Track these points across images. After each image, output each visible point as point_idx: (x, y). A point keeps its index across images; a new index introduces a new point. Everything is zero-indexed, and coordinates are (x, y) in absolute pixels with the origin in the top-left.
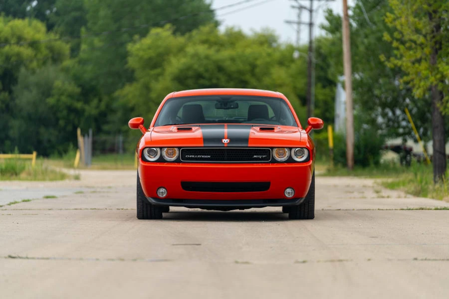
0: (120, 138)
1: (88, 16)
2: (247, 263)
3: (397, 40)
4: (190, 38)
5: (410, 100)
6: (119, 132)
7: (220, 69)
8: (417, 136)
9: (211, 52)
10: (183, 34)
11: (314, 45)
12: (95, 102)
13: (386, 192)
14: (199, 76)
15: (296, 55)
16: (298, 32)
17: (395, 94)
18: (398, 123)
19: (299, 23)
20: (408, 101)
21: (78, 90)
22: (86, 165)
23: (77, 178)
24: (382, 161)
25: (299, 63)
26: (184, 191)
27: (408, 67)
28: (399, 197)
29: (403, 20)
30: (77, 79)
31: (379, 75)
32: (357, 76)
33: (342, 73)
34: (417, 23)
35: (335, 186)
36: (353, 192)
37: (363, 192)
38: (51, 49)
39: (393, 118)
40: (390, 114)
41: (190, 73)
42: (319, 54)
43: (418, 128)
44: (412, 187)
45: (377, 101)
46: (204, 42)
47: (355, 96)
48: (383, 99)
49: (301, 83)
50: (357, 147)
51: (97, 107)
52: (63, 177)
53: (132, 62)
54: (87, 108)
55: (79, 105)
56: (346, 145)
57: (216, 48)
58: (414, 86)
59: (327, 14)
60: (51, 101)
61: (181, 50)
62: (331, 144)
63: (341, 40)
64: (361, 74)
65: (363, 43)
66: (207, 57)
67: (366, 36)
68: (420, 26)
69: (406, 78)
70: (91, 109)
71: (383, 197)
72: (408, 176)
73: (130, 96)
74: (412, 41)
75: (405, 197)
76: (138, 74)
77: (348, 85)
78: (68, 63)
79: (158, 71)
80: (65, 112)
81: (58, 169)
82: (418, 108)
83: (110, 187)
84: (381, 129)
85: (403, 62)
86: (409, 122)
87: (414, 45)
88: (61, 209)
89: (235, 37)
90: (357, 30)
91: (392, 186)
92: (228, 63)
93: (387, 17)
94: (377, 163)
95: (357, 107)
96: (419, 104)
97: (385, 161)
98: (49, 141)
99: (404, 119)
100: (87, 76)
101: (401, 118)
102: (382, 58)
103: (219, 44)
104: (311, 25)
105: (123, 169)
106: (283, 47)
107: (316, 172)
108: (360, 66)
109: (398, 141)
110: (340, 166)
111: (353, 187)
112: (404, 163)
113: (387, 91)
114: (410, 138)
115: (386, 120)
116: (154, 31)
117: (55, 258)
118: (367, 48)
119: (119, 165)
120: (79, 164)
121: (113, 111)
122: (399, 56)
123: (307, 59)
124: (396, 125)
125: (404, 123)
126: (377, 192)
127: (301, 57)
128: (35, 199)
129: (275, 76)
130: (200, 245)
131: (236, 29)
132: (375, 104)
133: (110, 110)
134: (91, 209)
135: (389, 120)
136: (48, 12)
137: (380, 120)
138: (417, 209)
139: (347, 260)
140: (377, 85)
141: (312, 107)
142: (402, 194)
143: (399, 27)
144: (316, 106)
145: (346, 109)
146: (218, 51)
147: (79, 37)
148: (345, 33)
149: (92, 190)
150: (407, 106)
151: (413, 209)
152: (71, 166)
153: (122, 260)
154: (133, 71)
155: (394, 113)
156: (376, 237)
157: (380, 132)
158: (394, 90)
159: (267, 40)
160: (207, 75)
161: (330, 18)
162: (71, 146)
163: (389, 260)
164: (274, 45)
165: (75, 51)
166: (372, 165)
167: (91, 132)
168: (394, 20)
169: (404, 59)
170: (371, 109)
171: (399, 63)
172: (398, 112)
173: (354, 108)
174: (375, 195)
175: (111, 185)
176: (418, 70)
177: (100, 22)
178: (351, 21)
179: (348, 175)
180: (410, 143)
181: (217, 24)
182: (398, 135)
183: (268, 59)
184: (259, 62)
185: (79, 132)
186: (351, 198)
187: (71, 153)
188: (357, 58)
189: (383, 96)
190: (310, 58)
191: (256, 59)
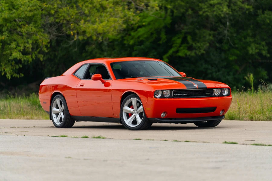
26: (177, 114)
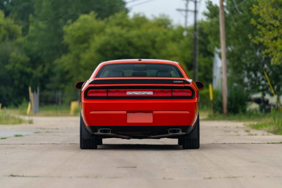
0: (59, 94)
1: (35, 6)
2: (171, 179)
3: (260, 24)
4: (108, 22)
5: (267, 66)
6: (58, 89)
7: (130, 44)
8: (273, 91)
9: (124, 31)
10: (102, 19)
11: (198, 27)
12: (40, 68)
13: (253, 132)
14: (115, 49)
15: (185, 33)
16: (186, 17)
17: (257, 62)
18: (259, 82)
19: (187, 11)
20: (266, 66)
21: (28, 59)
22: (35, 113)
23: (31, 122)
24: (248, 109)
25: (187, 39)
27: (268, 43)
28: (263, 135)
29: (265, 10)
30: (27, 51)
31: (246, 48)
32: (230, 49)
33: (219, 47)
34: (275, 12)
35: (217, 127)
36: (230, 132)
37: (237, 132)
38: (8, 29)
39: (255, 78)
40: (253, 76)
41: (108, 47)
42: (202, 33)
43: (273, 86)
44: (272, 128)
45: (244, 67)
46: (118, 25)
47: (228, 63)
48: (249, 65)
49: (188, 54)
50: (230, 99)
51: (42, 71)
52: (21, 122)
53: (67, 39)
54: (34, 72)
55: (29, 70)
56: (222, 98)
57: (127, 28)
58: (272, 56)
59: (208, 5)
60: (9, 67)
61: (102, 30)
62: (211, 97)
63: (218, 23)
64: (232, 47)
65: (233, 25)
66: (121, 36)
67: (236, 21)
68: (277, 14)
69: (266, 51)
70: (38, 73)
71: (252, 135)
72: (268, 120)
73: (66, 63)
74: (271, 24)
75: (268, 135)
76: (71, 47)
77: (223, 55)
78: (20, 39)
79: (85, 45)
80: (18, 75)
81: (17, 116)
82: (274, 72)
83: (57, 129)
84: (247, 86)
85: (265, 39)
86: (267, 81)
87: (272, 27)
88: (31, 144)
89: (141, 21)
90: (229, 16)
91: (257, 127)
92: (135, 40)
93: (253, 8)
94: (244, 111)
95: (230, 71)
96: (274, 69)
97: (250, 109)
98: (7, 96)
99: (263, 79)
100: (35, 49)
101: (261, 79)
102: (250, 36)
103: (129, 25)
104: (196, 12)
105: (62, 116)
106: (175, 28)
107: (200, 118)
108: (231, 42)
109: (259, 95)
110: (217, 113)
111: (229, 127)
112: (264, 110)
113: (251, 59)
114: (267, 93)
115: (250, 80)
116: (83, 17)
117: (42, 177)
118: (237, 29)
119: (59, 113)
120: (30, 111)
121: (53, 74)
122: (262, 35)
123: (193, 36)
124: (257, 83)
125: (263, 82)
126: (247, 131)
127: (188, 35)
128: (9, 137)
129: (169, 49)
130: (136, 167)
131: (141, 15)
132: (242, 69)
133: (51, 73)
134: (52, 144)
135: (253, 80)
136: (5, 3)
137: (246, 80)
138: (278, 143)
139: (239, 177)
140: (244, 55)
141: (197, 71)
142: (266, 133)
143: (261, 15)
144: (200, 71)
145: (221, 73)
146: (128, 31)
147: (28, 21)
148: (221, 18)
149: (45, 131)
150: (266, 70)
151: (276, 143)
152: (25, 114)
153: (87, 177)
154: (67, 46)
155: (256, 75)
156: (255, 162)
157: (246, 89)
158: (256, 58)
159: (163, 23)
160: (121, 48)
161: (210, 7)
162: (25, 100)
163: (267, 177)
164: (169, 26)
165: (25, 31)
166: (241, 113)
167: (38, 89)
168: (259, 10)
169: (265, 37)
170: (240, 72)
171: (261, 40)
172: (259, 74)
173: (227, 72)
174: (246, 133)
175: (58, 127)
176: (276, 45)
177: (43, 11)
178: (225, 10)
179: (224, 119)
180: (267, 97)
181: (127, 11)
182: (259, 91)
183: (164, 37)
184: (158, 39)
185: (30, 89)
186: (229, 136)
187: (24, 104)
188: (229, 36)
189: (248, 63)
190: (195, 35)
191: (156, 37)
